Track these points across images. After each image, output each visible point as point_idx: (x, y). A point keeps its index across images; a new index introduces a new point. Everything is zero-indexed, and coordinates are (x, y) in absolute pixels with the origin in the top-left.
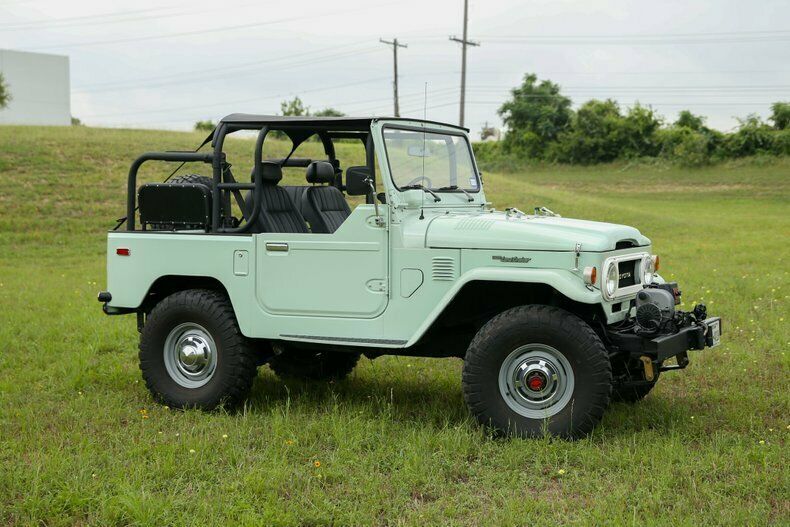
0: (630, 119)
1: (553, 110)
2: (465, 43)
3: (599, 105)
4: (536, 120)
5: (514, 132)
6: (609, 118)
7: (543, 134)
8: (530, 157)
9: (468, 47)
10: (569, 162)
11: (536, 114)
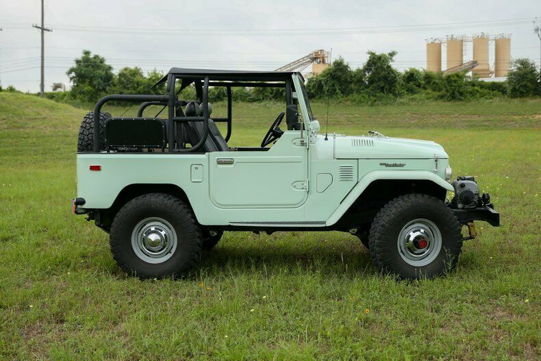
0: (150, 79)
1: (102, 73)
2: (43, 29)
3: (131, 71)
4: (91, 79)
5: (78, 86)
6: (137, 78)
7: (96, 87)
8: (89, 101)
9: (45, 32)
10: (114, 104)
11: (92, 75)
